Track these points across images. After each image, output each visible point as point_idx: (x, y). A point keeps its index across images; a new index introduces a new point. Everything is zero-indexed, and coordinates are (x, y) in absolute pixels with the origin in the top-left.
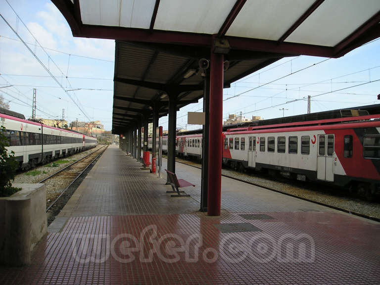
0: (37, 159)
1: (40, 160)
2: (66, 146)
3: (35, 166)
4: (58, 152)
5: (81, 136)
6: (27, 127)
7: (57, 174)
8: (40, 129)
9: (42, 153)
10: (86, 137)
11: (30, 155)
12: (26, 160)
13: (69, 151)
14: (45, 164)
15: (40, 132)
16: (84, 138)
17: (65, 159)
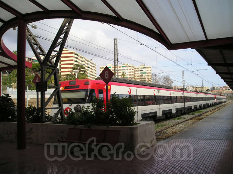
0: (182, 110)
1: (183, 111)
2: (202, 103)
3: (180, 115)
4: (196, 106)
5: (213, 96)
6: (173, 93)
7: (191, 119)
8: (182, 94)
9: (185, 107)
10: (217, 97)
11: (176, 109)
12: (174, 111)
13: (204, 105)
14: (187, 114)
15: (183, 95)
16: (215, 97)
17: (201, 111)
